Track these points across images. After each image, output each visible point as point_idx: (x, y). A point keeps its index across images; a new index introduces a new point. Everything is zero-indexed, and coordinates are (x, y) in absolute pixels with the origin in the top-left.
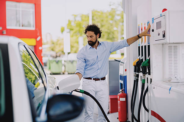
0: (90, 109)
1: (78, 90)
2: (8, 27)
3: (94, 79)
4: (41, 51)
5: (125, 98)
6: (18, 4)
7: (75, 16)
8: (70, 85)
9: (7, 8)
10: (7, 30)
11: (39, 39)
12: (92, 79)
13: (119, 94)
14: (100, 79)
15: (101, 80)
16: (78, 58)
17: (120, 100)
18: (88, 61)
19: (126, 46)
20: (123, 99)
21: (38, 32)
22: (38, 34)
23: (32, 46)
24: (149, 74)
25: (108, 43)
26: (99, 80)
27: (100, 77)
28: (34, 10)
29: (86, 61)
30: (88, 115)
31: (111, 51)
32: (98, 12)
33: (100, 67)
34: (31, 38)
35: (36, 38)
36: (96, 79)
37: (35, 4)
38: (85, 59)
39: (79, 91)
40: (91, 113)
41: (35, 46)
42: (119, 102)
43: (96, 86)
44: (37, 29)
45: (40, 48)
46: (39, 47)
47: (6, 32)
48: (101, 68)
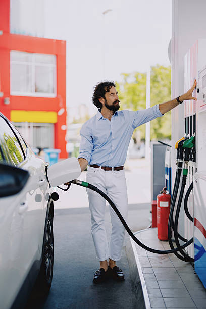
0: (98, 215)
1: (79, 182)
2: (13, 93)
3: (102, 168)
4: (65, 132)
5: (168, 203)
6: (29, 55)
7: (127, 76)
8: (63, 173)
9: (12, 62)
10: (11, 97)
11: (61, 112)
12: (101, 167)
13: (159, 195)
14: (113, 168)
15: (114, 170)
16: (81, 135)
17: (160, 206)
18: (97, 139)
19: (158, 115)
20: (166, 204)
21: (61, 100)
22: (61, 105)
23: (51, 124)
24: (195, 161)
25: (129, 111)
26: (111, 169)
27: (112, 165)
28: (55, 66)
29: (93, 139)
30: (95, 223)
31: (135, 126)
32: (165, 69)
33: (113, 149)
34: (48, 110)
35: (57, 111)
36: (107, 168)
37: (57, 56)
38: (92, 137)
39: (81, 183)
40: (101, 219)
41: (55, 125)
42: (158, 208)
43: (105, 179)
44: (59, 96)
45: (63, 128)
46: (61, 126)
47: (10, 101)
48: (115, 151)
